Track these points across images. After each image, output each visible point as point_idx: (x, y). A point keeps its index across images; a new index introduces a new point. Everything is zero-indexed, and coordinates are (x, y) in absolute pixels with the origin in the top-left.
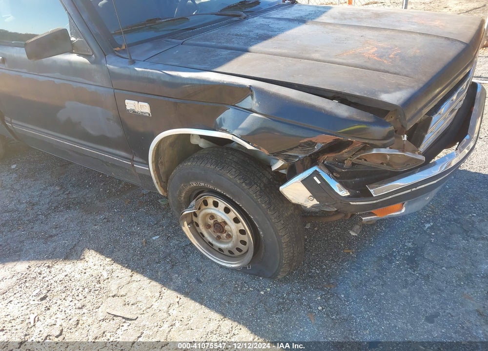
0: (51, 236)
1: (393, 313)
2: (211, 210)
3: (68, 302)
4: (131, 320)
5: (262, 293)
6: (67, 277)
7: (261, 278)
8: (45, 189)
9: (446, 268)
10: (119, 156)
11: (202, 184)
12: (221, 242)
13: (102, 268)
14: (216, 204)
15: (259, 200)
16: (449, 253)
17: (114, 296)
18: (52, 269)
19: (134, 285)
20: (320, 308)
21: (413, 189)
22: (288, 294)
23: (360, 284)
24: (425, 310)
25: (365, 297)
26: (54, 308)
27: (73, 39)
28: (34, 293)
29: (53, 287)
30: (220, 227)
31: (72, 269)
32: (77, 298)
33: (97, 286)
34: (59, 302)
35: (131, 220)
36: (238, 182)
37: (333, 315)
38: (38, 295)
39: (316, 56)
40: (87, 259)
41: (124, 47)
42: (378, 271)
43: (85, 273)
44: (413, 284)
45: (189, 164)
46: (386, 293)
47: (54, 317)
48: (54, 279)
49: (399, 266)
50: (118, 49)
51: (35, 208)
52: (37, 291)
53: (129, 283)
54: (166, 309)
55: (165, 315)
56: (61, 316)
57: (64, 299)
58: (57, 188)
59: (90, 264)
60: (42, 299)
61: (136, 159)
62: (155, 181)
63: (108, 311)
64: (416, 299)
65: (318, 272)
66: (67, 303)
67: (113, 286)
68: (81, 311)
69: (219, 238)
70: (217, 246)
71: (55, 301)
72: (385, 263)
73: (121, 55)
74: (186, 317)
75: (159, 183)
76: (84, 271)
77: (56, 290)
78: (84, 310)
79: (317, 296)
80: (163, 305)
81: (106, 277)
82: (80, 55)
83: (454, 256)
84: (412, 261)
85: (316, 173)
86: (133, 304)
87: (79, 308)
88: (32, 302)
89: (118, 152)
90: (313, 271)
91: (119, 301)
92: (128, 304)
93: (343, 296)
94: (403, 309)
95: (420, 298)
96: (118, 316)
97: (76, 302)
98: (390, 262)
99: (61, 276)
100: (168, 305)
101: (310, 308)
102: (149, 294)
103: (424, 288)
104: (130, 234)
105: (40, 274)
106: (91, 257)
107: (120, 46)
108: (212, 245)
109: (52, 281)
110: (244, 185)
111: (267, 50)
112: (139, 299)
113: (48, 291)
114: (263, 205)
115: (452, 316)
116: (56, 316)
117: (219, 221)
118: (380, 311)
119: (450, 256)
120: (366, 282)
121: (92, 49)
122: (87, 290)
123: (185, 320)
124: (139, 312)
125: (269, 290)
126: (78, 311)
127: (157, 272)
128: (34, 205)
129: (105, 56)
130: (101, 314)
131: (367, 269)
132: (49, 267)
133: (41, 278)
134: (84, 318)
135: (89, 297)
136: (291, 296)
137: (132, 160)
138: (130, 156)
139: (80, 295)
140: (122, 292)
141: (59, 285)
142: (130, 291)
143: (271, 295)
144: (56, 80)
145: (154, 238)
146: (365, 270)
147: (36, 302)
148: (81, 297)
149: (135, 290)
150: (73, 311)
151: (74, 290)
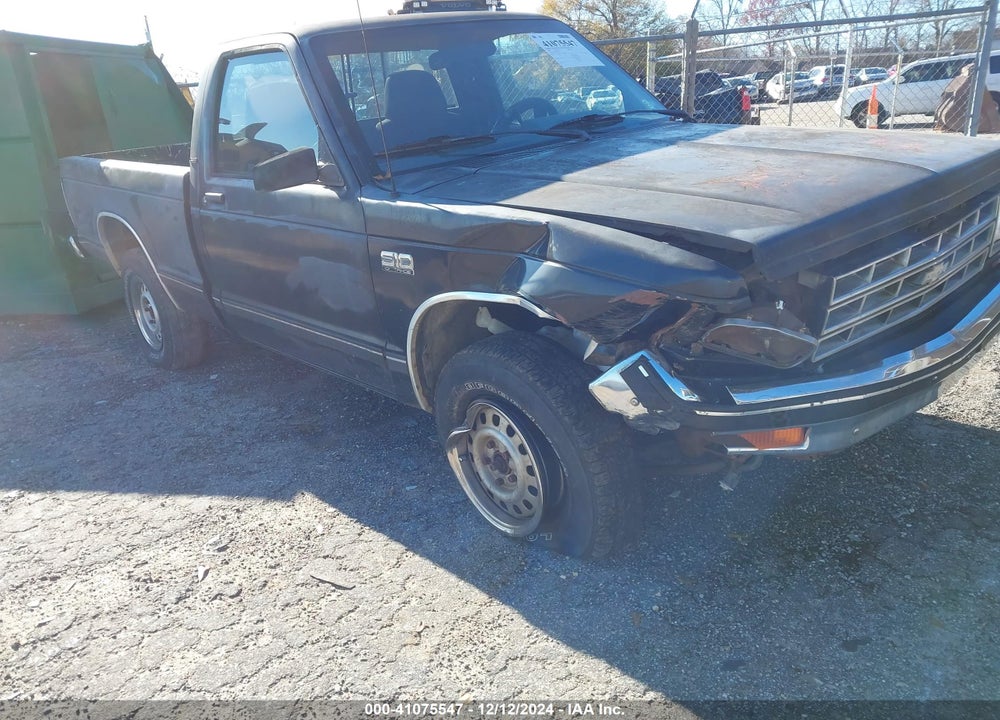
0: (250, 473)
1: (784, 629)
2: (491, 431)
3: (257, 558)
4: (345, 588)
5: (563, 577)
6: (262, 528)
7: (567, 558)
8: (255, 410)
9: (912, 577)
10: (366, 343)
11: (481, 386)
12: (504, 490)
13: (317, 520)
14: (496, 420)
15: (560, 410)
16: (928, 555)
17: (325, 557)
18: (243, 514)
19: (361, 546)
20: (655, 608)
21: (816, 404)
22: (607, 584)
23: (741, 584)
24: (847, 633)
25: (741, 602)
26: (235, 563)
27: (320, 164)
28: (211, 542)
29: (238, 536)
30: (501, 461)
31: (272, 518)
32: (271, 554)
33: (305, 543)
34: (243, 556)
35: (379, 461)
36: (531, 379)
37: (673, 620)
38: (215, 544)
39: (665, 185)
40: (297, 506)
41: (389, 175)
42: (781, 569)
43: (290, 524)
44: (839, 594)
45: (465, 352)
46: (781, 602)
47: (232, 574)
48: (243, 527)
49: (823, 566)
50: (381, 177)
51: (235, 434)
52: (216, 538)
53: (354, 542)
54: (402, 580)
55: (399, 588)
56: (241, 573)
57: (252, 553)
58: (274, 410)
59: (301, 514)
60: (220, 550)
61: (390, 346)
62: (414, 385)
63: (313, 573)
64: (837, 614)
65: (669, 559)
66: (255, 559)
67: (327, 546)
68: (273, 572)
69: (500, 483)
70: (498, 498)
71: (238, 554)
72: (796, 559)
73: (384, 186)
74: (429, 594)
75: (421, 388)
76: (289, 522)
77: (241, 541)
78: (278, 571)
79: (656, 591)
80: (399, 575)
81: (320, 531)
82: (327, 187)
83: (936, 560)
84: (850, 562)
85: (643, 361)
86: (352, 570)
87: (271, 567)
88: (204, 552)
89: (366, 337)
90: (661, 557)
91: (332, 564)
92: (345, 569)
93: (702, 596)
94: (805, 627)
95: (843, 615)
96: (326, 582)
97: (269, 559)
98: (808, 559)
99: (254, 525)
100: (406, 576)
101: (639, 605)
102: (381, 559)
103: (857, 600)
104: (373, 479)
105: (224, 518)
106: (304, 505)
107: (384, 174)
108: (492, 495)
109: (239, 530)
110: (538, 384)
111: (592, 178)
112: (364, 564)
113: (231, 541)
114: (566, 419)
115: (895, 646)
116: (236, 573)
117: (502, 451)
118: (762, 623)
119: (927, 560)
120: (752, 582)
121: (343, 177)
122: (287, 546)
123: (427, 599)
124: (358, 580)
125: (576, 574)
126: (268, 571)
127: (402, 532)
128: (233, 429)
129: (361, 186)
130: (300, 577)
131: (762, 565)
132: (238, 510)
133: (224, 524)
134: (275, 581)
135: (288, 556)
136: (611, 587)
137: (383, 349)
138: (382, 343)
139: (276, 551)
140: (339, 553)
141: (248, 536)
142: (352, 552)
143: (576, 581)
144: (289, 225)
145: (408, 488)
146: (755, 566)
147: (211, 553)
148: (276, 553)
149: (360, 552)
150: (261, 570)
151: (269, 544)
